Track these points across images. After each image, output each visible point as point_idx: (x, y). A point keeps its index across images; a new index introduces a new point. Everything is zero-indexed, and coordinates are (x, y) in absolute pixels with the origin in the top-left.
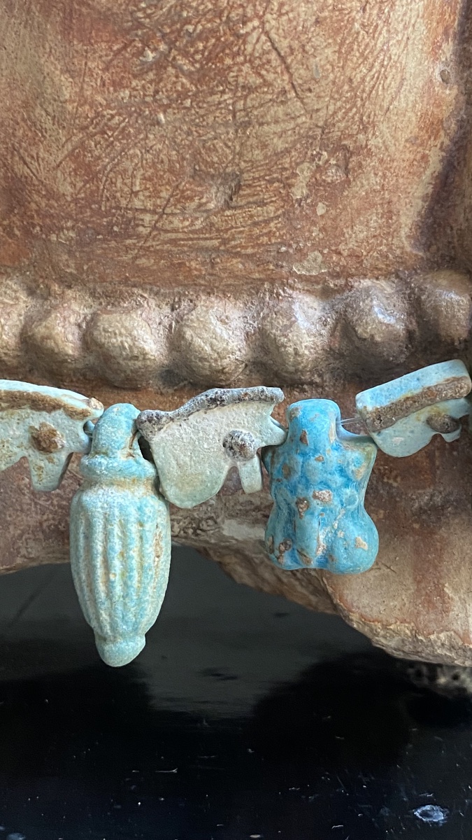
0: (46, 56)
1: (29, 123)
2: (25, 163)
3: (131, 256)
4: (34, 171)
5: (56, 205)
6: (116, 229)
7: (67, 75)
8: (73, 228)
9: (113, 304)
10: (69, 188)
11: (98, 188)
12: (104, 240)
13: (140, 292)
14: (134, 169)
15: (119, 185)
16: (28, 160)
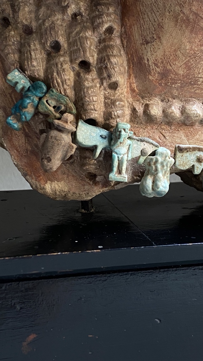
0: (184, 38)
1: (175, 55)
2: (171, 66)
3: (194, 90)
4: (173, 68)
5: (177, 77)
6: (192, 83)
7: (189, 43)
8: (180, 83)
9: (187, 103)
10: (182, 72)
11: (190, 72)
12: (188, 86)
13: (195, 99)
14: (201, 67)
15: (196, 71)
16: (172, 65)
